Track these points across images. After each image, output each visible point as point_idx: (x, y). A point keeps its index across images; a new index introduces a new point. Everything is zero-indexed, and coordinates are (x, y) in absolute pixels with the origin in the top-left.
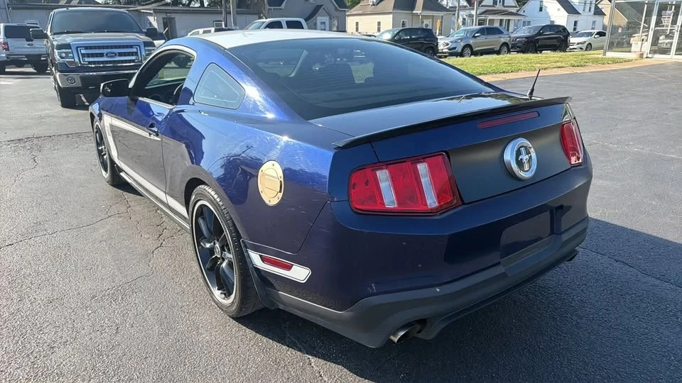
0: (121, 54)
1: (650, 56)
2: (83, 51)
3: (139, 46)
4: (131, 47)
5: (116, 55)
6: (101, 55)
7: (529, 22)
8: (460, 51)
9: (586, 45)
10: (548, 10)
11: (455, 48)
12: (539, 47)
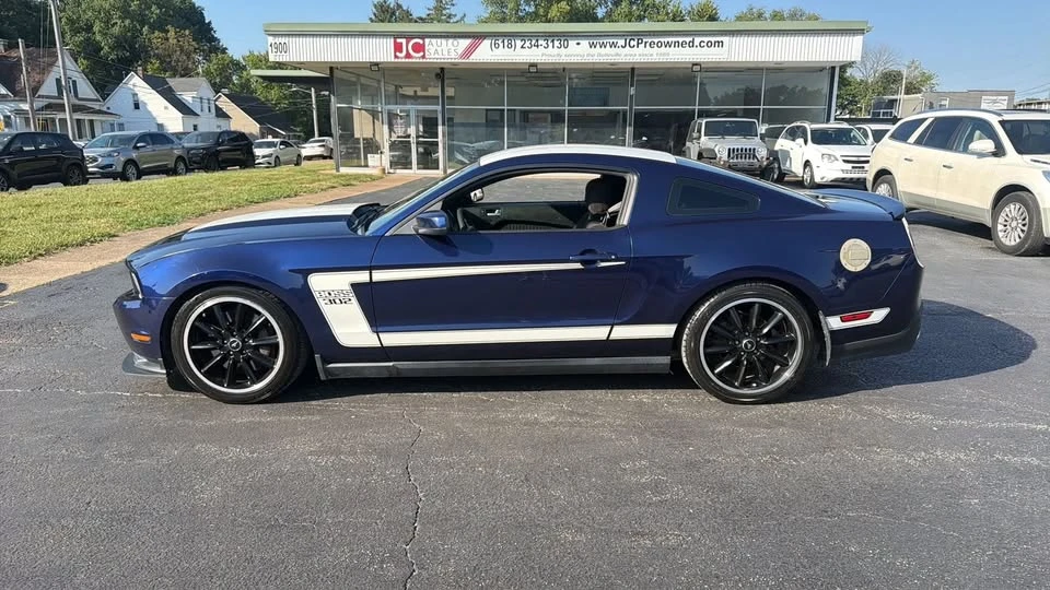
1: (392, 171)
7: (121, 127)
8: (120, 169)
9: (274, 157)
10: (150, 108)
11: (111, 166)
12: (223, 161)
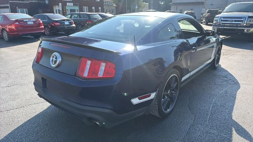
0: (235, 21)
2: (222, 19)
3: (245, 18)
4: (242, 18)
5: (233, 21)
6: (227, 21)
